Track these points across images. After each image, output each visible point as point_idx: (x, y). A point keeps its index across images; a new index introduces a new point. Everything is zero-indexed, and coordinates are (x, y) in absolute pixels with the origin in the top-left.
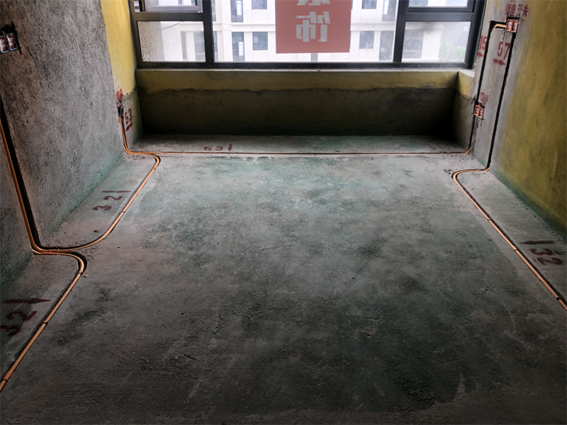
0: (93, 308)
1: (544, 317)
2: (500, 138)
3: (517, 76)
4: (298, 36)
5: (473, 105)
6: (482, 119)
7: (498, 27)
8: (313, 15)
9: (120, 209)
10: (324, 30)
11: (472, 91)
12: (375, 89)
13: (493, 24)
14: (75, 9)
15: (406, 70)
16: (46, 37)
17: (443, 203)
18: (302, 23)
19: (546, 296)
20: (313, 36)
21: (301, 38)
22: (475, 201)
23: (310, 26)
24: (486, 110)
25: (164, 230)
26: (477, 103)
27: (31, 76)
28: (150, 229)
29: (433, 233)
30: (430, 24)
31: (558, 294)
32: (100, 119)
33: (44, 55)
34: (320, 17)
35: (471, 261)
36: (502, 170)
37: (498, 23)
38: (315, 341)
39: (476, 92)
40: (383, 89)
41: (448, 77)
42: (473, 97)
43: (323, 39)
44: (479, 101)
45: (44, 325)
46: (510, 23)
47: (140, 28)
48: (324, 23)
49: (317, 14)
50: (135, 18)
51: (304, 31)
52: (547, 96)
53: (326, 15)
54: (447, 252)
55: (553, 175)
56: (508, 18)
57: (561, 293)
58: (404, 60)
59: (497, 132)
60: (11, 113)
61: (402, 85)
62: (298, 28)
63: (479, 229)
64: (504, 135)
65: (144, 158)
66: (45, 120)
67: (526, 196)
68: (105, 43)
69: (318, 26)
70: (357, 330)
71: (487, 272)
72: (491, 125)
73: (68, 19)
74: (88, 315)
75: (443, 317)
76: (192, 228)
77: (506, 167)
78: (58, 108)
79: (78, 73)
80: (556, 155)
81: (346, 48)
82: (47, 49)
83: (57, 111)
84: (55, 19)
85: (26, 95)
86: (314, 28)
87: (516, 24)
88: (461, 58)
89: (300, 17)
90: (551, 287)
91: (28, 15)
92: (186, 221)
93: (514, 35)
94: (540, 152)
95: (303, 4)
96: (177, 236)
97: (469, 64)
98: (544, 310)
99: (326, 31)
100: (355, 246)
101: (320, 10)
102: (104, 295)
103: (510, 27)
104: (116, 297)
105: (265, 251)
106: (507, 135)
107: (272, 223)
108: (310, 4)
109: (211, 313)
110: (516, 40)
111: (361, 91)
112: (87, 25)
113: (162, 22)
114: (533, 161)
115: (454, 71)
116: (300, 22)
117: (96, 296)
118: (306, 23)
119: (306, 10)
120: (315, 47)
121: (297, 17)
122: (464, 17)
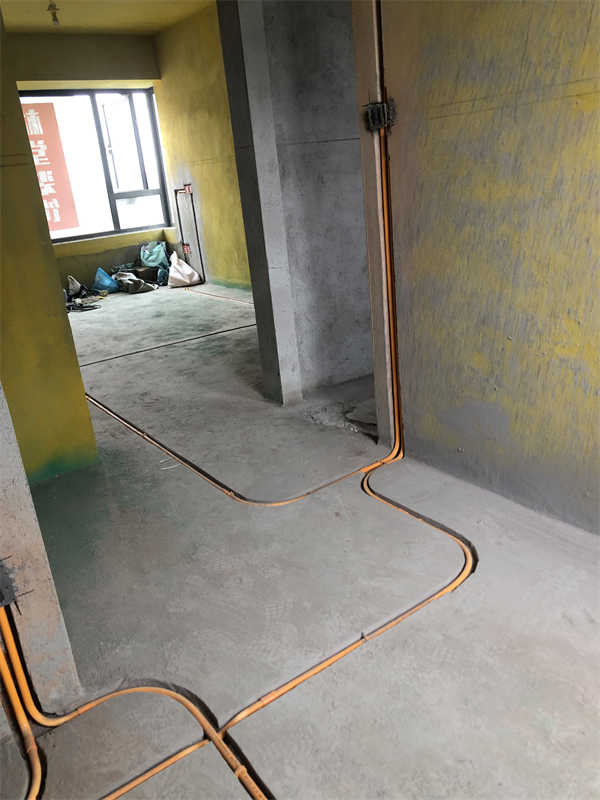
2: (205, 259)
3: (202, 218)
5: (182, 246)
6: (190, 253)
7: (180, 193)
10: (56, 213)
11: (178, 238)
12: (108, 251)
13: (176, 192)
15: (126, 234)
20: (50, 218)
22: (204, 293)
24: (191, 246)
26: (183, 244)
34: (50, 203)
35: (212, 307)
36: (213, 280)
37: (179, 190)
39: (181, 237)
40: (114, 250)
41: (157, 234)
42: (179, 242)
43: (58, 219)
44: (185, 242)
46: (187, 189)
48: (56, 208)
49: (49, 201)
52: (220, 223)
53: (55, 201)
54: (199, 307)
55: (237, 263)
56: (184, 186)
58: (122, 227)
59: (202, 256)
61: (127, 245)
64: (207, 256)
69: (51, 210)
70: (172, 328)
71: (221, 307)
72: (197, 254)
75: (207, 318)
77: (215, 274)
80: (235, 251)
81: (76, 224)
86: (49, 212)
87: (190, 188)
88: (162, 220)
93: (192, 195)
94: (228, 255)
97: (169, 223)
99: (58, 213)
101: (49, 198)
103: (187, 191)
106: (209, 254)
110: (194, 198)
111: (97, 254)
115: (161, 229)
122: (154, 192)
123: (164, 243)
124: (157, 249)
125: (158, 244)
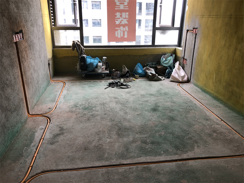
0: (59, 133)
1: (217, 126)
2: (194, 70)
3: (198, 48)
4: (116, 35)
5: (183, 59)
6: (186, 64)
7: (190, 32)
8: (122, 28)
9: (56, 101)
10: (126, 33)
12: (145, 55)
13: (188, 31)
14: (37, 25)
15: (157, 48)
16: (30, 35)
17: (176, 94)
18: (118, 31)
19: (217, 120)
20: (122, 36)
21: (117, 36)
22: (188, 93)
23: (121, 32)
24: (188, 61)
25: (76, 107)
27: (27, 49)
28: (71, 107)
29: (175, 103)
30: (164, 31)
31: (221, 119)
32: (44, 67)
33: (30, 42)
35: (190, 111)
36: (195, 82)
37: (190, 30)
38: (144, 137)
39: (183, 55)
40: (148, 55)
41: (172, 50)
42: (182, 57)
43: (126, 37)
44: (185, 58)
45: (42, 139)
46: (194, 30)
47: (54, 32)
48: (126, 31)
49: (123, 27)
50: (52, 29)
51: (119, 34)
52: (210, 54)
53: (127, 28)
54: (182, 109)
55: (214, 81)
56: (193, 28)
57: (222, 119)
58: (156, 44)
59: (192, 68)
60: (22, 62)
61: (155, 53)
62: (116, 32)
63: (191, 101)
64: (195, 69)
65: (58, 83)
66: (30, 66)
67: (205, 90)
68: (44, 38)
69: (124, 32)
70: (157, 133)
71: (197, 114)
72: (190, 66)
73: (35, 29)
74: (58, 135)
75: (185, 128)
76: (87, 106)
77: (197, 81)
78: (33, 61)
79: (38, 49)
80: (215, 74)
81: (134, 40)
82: (30, 40)
83: (33, 63)
84: (32, 28)
85: (26, 56)
86: (122, 33)
87: (196, 31)
88: (176, 43)
89: (117, 28)
90: (219, 117)
91: (26, 26)
92: (84, 104)
93: (196, 34)
94: (209, 74)
95: (118, 24)
96: (82, 109)
97: (179, 45)
98: (217, 124)
99: (127, 34)
100: (149, 108)
101: (124, 26)
102: (62, 129)
103: (194, 31)
104: (66, 129)
105: (117, 112)
106: (196, 69)
107: (117, 103)
108: (120, 24)
109: (104, 131)
110: (197, 36)
111: (140, 56)
112: (40, 31)
113: (60, 31)
114: (207, 77)
115: (174, 48)
116: (117, 30)
117: (58, 129)
118: (119, 31)
119: (119, 26)
120: (123, 39)
121: (116, 28)
122: (176, 29)
123: (174, 55)
124: (169, 58)
125: (171, 55)
